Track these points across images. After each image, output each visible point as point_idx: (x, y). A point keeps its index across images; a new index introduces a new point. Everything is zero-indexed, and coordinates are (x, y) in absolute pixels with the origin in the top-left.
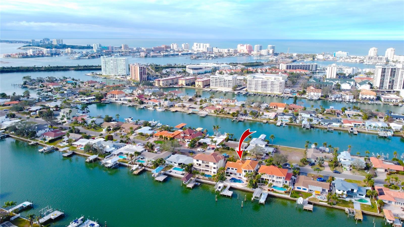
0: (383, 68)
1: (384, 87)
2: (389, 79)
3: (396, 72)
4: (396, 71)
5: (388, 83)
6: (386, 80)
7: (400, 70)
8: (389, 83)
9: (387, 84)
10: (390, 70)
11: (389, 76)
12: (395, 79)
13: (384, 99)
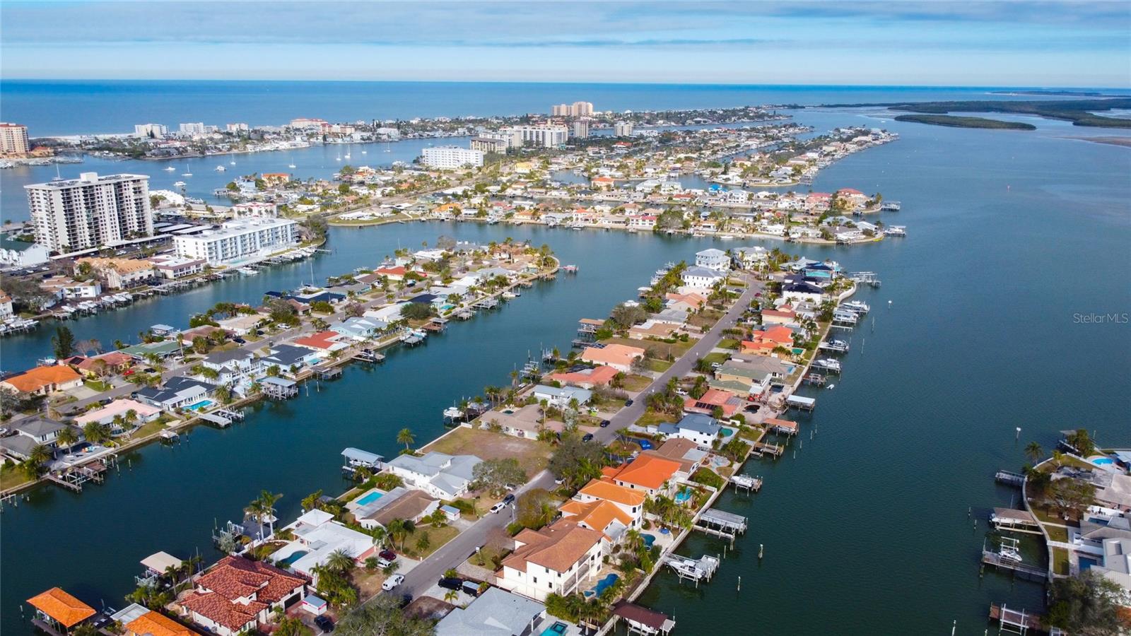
0: (62, 190)
1: (80, 243)
2: (85, 218)
3: (96, 196)
4: (95, 192)
5: (87, 230)
6: (80, 223)
7: (103, 188)
8: (89, 228)
9: (84, 235)
10: (81, 194)
11: (84, 210)
12: (98, 216)
13: (175, 272)
